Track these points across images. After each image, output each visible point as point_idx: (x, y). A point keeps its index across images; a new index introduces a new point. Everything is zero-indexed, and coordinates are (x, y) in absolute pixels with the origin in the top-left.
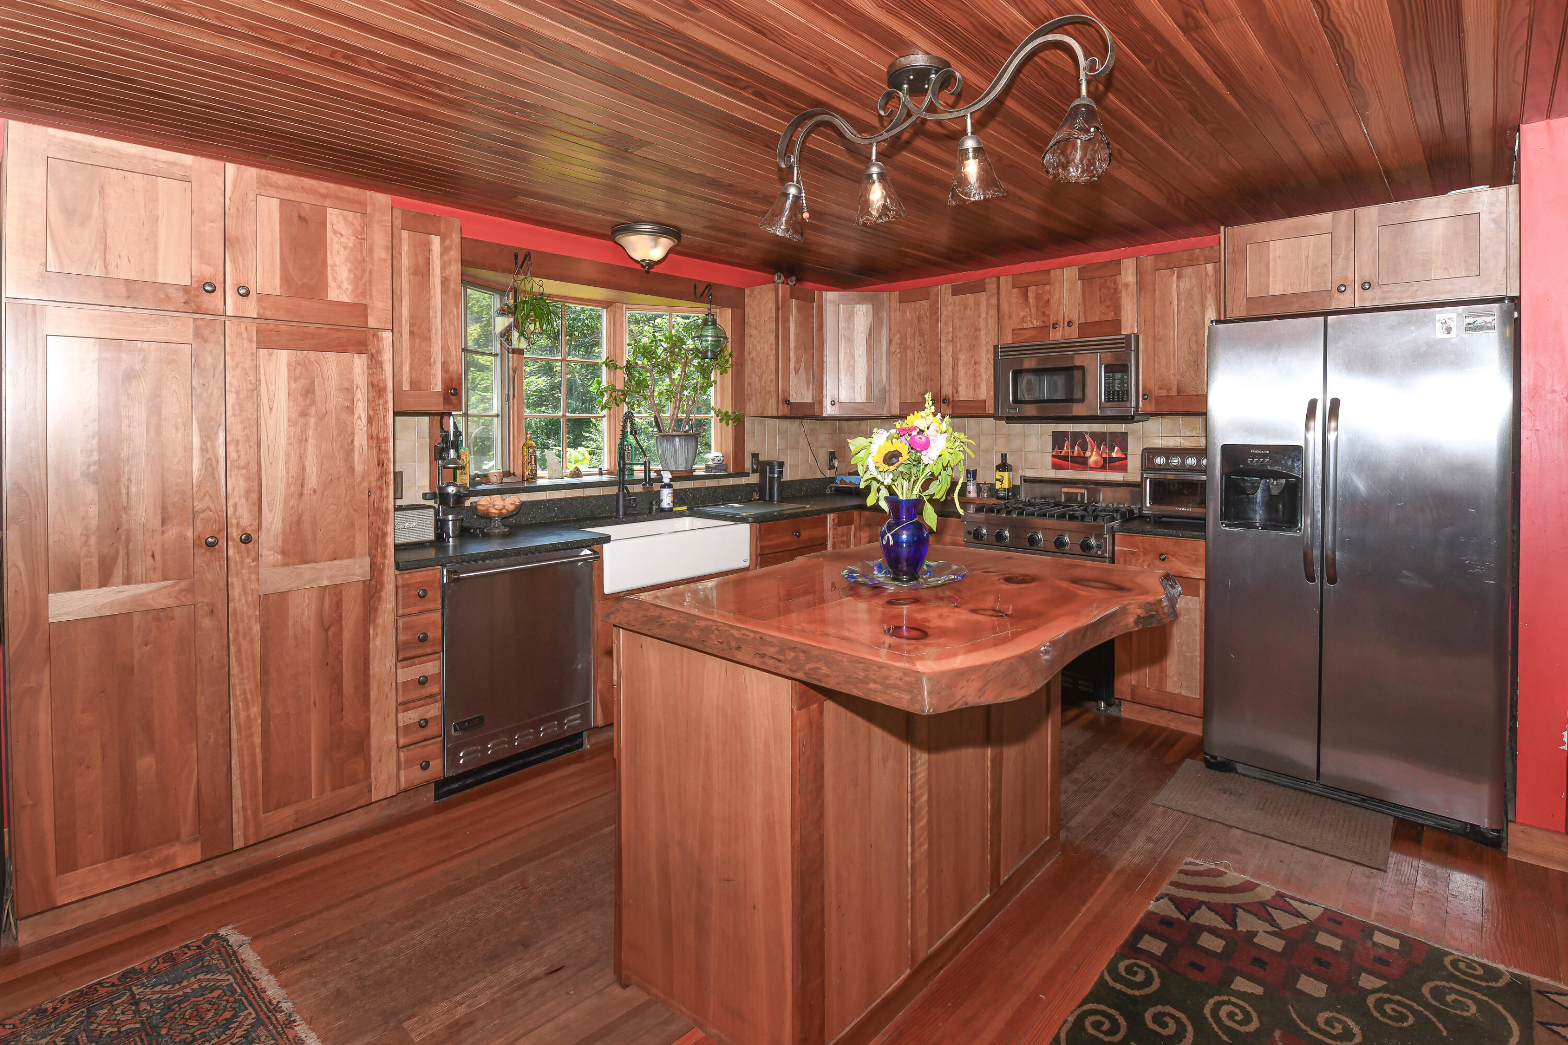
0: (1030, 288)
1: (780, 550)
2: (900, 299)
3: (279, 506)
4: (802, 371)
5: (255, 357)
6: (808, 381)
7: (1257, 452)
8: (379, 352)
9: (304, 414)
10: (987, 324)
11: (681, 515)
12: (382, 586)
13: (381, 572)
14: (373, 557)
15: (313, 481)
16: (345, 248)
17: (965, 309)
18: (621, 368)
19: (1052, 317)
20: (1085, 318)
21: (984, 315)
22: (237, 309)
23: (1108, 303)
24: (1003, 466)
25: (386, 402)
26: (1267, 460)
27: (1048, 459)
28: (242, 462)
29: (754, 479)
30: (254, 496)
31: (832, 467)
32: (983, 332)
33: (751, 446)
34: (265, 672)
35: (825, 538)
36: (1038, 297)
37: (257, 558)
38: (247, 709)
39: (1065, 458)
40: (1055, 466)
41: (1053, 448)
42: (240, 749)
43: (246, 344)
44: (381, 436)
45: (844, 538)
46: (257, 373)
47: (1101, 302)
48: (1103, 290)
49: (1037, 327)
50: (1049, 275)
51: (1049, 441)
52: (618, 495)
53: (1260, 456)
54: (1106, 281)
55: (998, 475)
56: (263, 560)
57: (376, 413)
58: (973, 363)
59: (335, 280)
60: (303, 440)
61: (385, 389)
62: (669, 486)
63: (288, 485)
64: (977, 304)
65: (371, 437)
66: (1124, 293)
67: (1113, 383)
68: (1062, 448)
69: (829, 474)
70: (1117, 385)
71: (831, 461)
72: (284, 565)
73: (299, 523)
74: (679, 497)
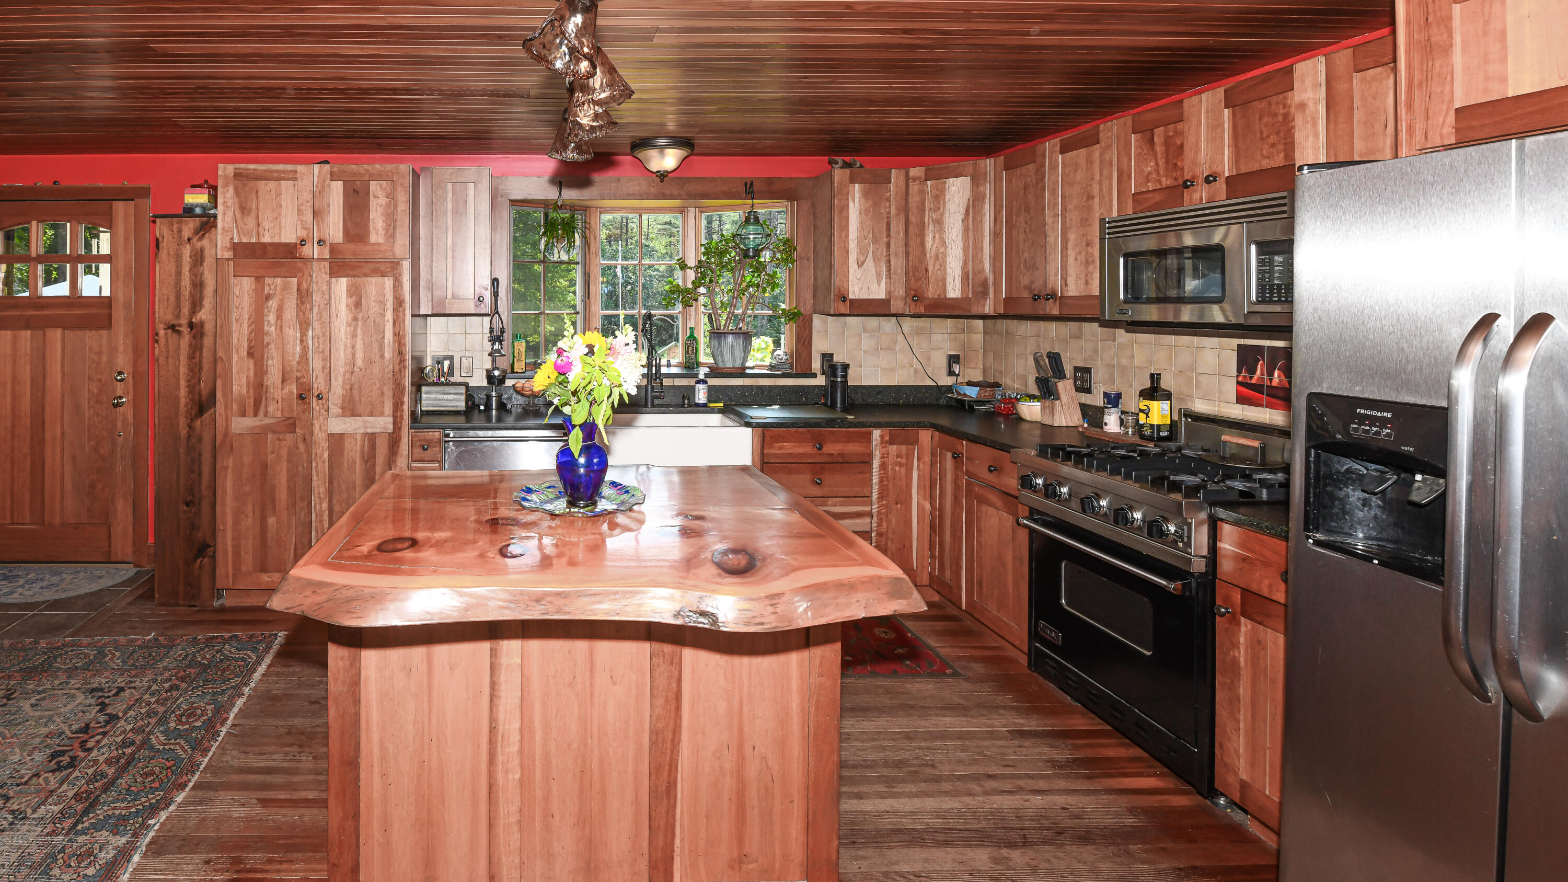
0: (1156, 131)
1: (793, 461)
2: (1005, 165)
3: (340, 378)
4: (870, 262)
5: (329, 284)
6: (879, 275)
7: (1368, 412)
8: (400, 275)
9: (355, 319)
10: (1101, 190)
11: (712, 411)
12: (400, 439)
13: (400, 429)
14: (395, 417)
15: (359, 363)
16: (381, 206)
17: (1076, 170)
18: (691, 268)
19: (1186, 171)
20: (1238, 168)
21: (1097, 177)
22: (319, 254)
23: (1273, 139)
24: (1154, 391)
25: (404, 310)
26: (1386, 431)
27: (1231, 387)
28: (321, 350)
29: (820, 381)
30: (327, 371)
31: (951, 373)
32: (1097, 200)
33: (820, 345)
34: (331, 482)
35: (871, 455)
36: (1167, 143)
37: (327, 410)
38: (321, 504)
39: (1258, 388)
40: (1241, 400)
41: (1239, 371)
42: (317, 528)
43: (324, 275)
44: (401, 333)
45: (903, 461)
46: (330, 293)
47: (1262, 139)
48: (1266, 120)
49: (1168, 188)
50: (1182, 107)
51: (1232, 359)
52: (646, 386)
53: (1373, 421)
54: (1270, 104)
55: (1143, 404)
56: (331, 411)
57: (398, 318)
58: (1084, 244)
59: (374, 228)
60: (354, 336)
61: (404, 301)
62: (704, 382)
63: (346, 364)
64: (1090, 161)
65: (395, 334)
66: (1299, 121)
67: (1271, 272)
68: (1253, 372)
69: (948, 381)
70: (1277, 275)
71: (950, 366)
72: (343, 415)
73: (351, 389)
74: (714, 393)
